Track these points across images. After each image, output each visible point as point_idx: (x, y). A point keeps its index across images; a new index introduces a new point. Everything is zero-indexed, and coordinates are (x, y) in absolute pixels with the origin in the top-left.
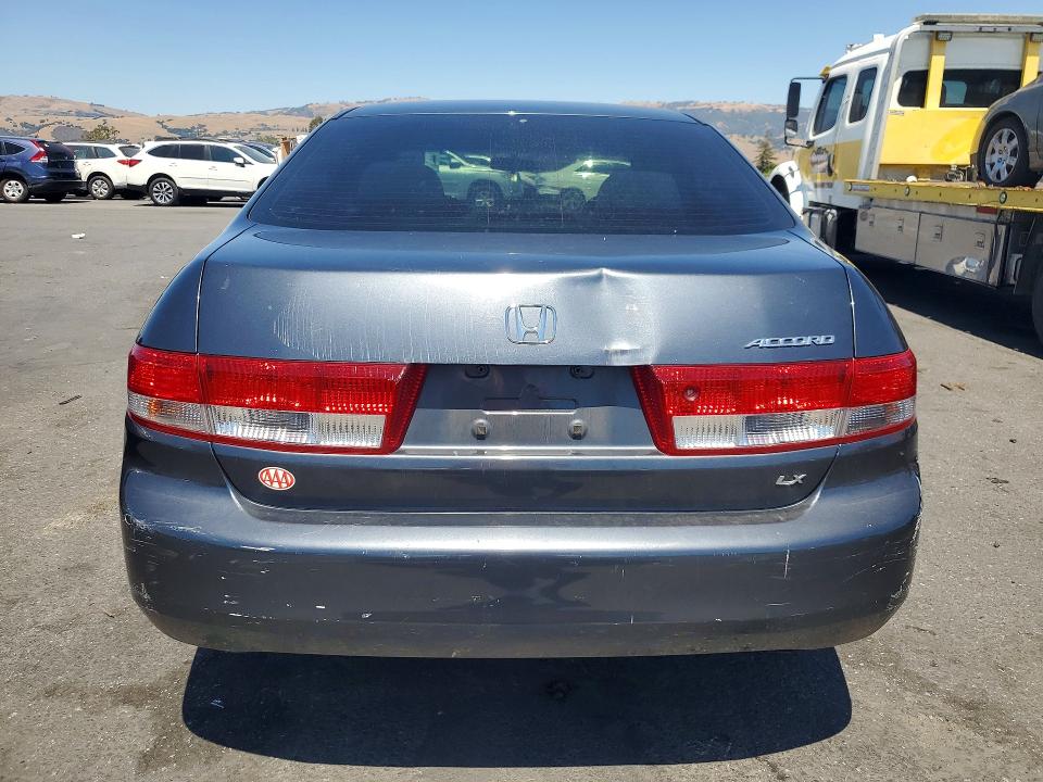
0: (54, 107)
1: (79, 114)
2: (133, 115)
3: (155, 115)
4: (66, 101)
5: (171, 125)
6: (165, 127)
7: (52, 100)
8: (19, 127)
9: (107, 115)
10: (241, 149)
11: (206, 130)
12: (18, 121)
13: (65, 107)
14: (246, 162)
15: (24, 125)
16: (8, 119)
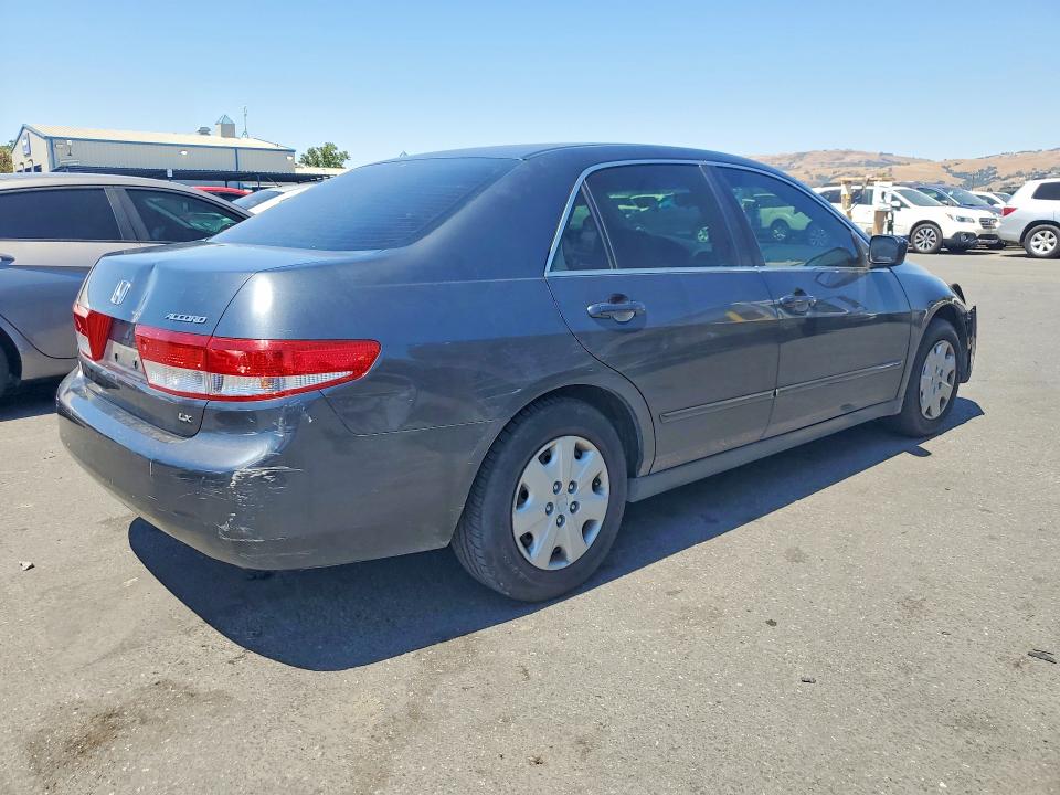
0: (848, 159)
1: (869, 164)
2: (920, 161)
3: (942, 160)
4: (859, 153)
5: (956, 169)
6: (949, 172)
7: (847, 153)
8: (814, 180)
9: (894, 163)
10: (901, 192)
11: (995, 173)
12: (813, 174)
13: (856, 158)
14: (903, 205)
15: (819, 177)
16: (807, 173)
